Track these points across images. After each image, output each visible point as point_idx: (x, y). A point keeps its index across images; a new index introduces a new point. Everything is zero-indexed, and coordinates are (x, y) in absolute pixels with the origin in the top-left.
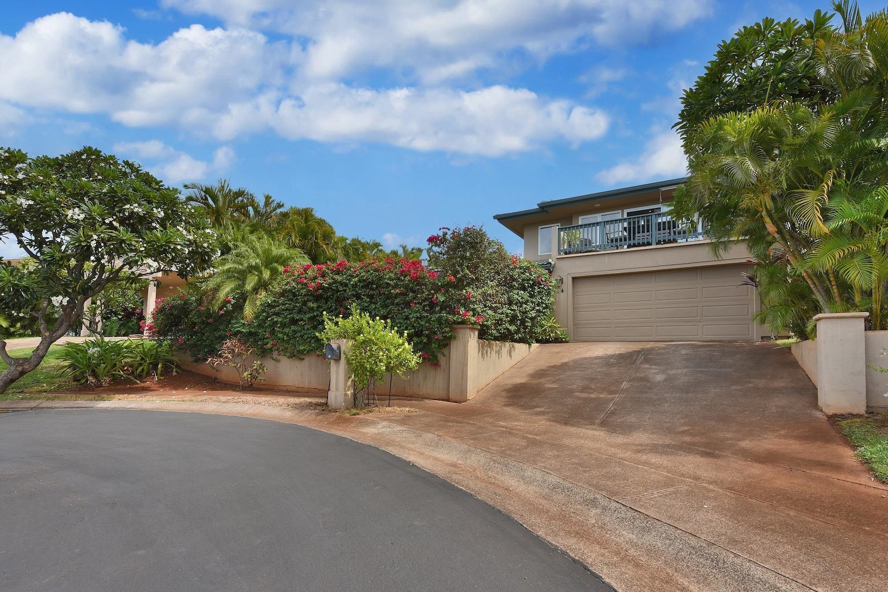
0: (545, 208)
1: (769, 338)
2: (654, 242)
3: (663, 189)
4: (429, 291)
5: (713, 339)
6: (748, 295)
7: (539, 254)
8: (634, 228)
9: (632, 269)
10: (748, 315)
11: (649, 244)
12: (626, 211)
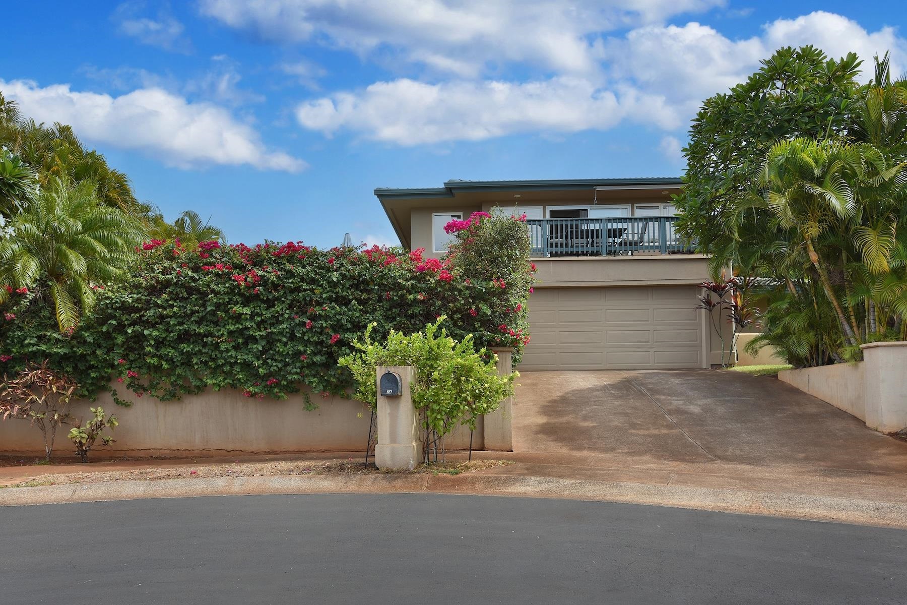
0: (451, 189)
1: (720, 366)
2: (604, 252)
3: (599, 188)
4: (466, 299)
5: (675, 367)
6: (696, 320)
7: (434, 251)
8: (572, 232)
9: (583, 283)
10: (696, 341)
11: (598, 254)
12: (549, 209)
